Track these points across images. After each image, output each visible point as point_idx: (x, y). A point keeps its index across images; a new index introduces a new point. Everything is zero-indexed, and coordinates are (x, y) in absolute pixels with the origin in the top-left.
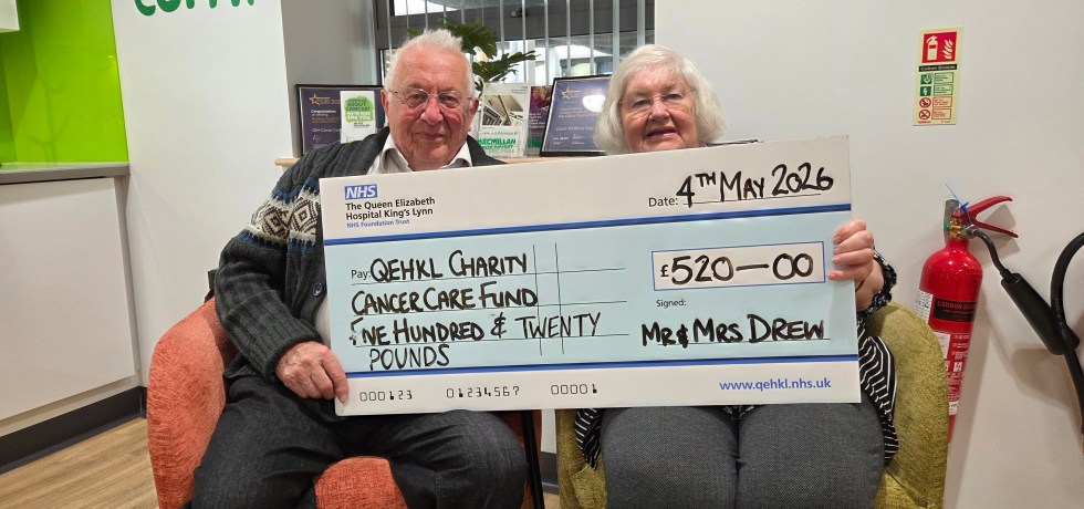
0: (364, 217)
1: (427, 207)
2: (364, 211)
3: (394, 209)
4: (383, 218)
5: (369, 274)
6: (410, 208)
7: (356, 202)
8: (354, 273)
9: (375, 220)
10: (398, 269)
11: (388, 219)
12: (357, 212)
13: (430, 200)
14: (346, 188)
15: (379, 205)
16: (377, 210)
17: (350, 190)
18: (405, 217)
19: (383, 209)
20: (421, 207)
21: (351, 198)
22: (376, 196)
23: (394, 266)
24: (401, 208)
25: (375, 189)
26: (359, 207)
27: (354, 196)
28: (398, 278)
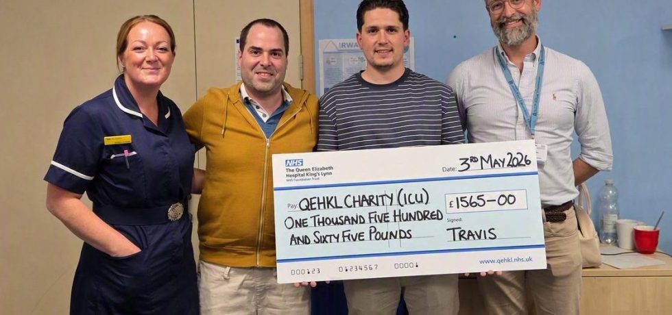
0: (295, 176)
1: (329, 171)
2: (295, 173)
3: (312, 172)
4: (306, 177)
5: (298, 206)
6: (320, 172)
7: (291, 168)
8: (289, 205)
9: (301, 178)
10: (315, 203)
11: (308, 177)
12: (291, 173)
13: (331, 168)
14: (286, 161)
15: (303, 170)
16: (302, 173)
17: (288, 162)
18: (318, 176)
19: (305, 172)
20: (325, 171)
21: (289, 166)
22: (302, 165)
23: (313, 201)
24: (315, 172)
25: (302, 162)
26: (293, 170)
27: (290, 165)
28: (315, 209)
